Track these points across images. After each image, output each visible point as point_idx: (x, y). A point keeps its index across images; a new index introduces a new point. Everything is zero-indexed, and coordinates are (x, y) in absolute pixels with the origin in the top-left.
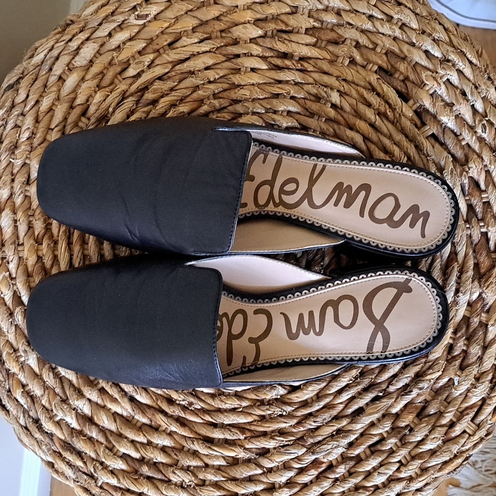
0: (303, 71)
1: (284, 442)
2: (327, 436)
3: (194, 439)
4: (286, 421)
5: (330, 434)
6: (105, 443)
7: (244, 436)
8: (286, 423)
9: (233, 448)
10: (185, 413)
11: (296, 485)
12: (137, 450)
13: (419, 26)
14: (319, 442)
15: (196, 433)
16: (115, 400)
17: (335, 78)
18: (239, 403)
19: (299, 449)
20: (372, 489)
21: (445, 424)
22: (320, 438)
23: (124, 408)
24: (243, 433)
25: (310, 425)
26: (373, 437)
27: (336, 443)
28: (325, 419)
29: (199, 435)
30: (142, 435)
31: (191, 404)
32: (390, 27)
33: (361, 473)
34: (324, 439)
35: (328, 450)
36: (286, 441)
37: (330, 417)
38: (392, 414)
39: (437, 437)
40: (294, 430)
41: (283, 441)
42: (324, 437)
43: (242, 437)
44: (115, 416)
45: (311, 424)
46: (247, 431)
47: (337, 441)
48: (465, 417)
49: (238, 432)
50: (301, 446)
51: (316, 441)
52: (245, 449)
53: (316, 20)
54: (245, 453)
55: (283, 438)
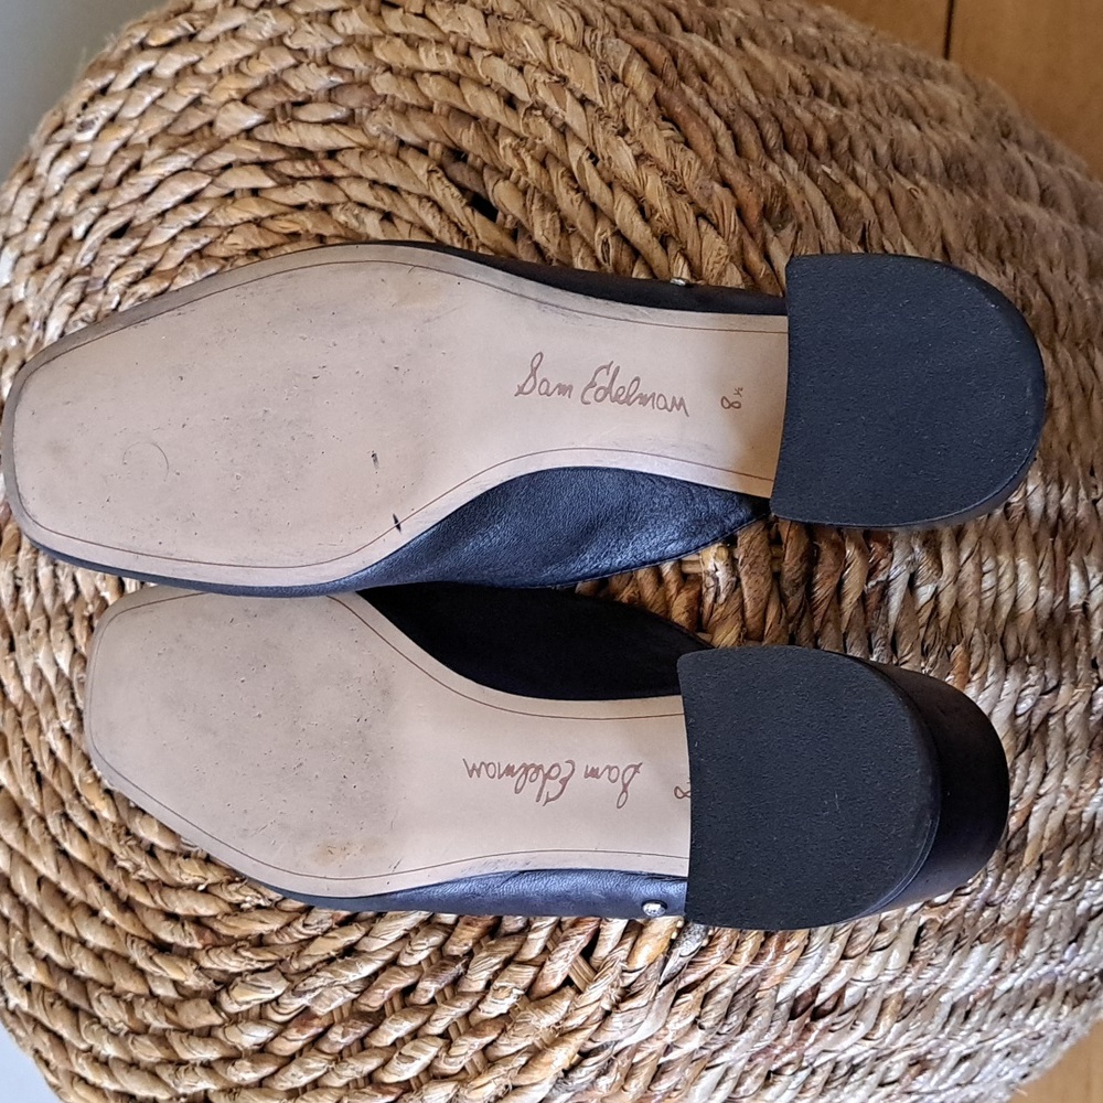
0: (329, 179)
1: (253, 963)
2: (322, 958)
3: (136, 940)
4: (263, 919)
5: (326, 956)
6: (22, 928)
7: (202, 941)
8: (262, 922)
9: (181, 965)
10: (126, 886)
11: (271, 1058)
12: (61, 949)
13: (491, 38)
14: (308, 970)
15: (144, 926)
16: (36, 850)
17: (367, 184)
18: (201, 874)
19: (273, 981)
20: (395, 1090)
21: (531, 960)
22: (309, 963)
23: (46, 866)
24: (200, 936)
25: (301, 933)
26: (401, 972)
27: (329, 975)
28: (320, 922)
29: (148, 932)
30: (67, 920)
31: (137, 867)
32: (437, 54)
33: (376, 1051)
34: (314, 966)
35: (316, 989)
36: (259, 961)
37: (332, 917)
38: (445, 925)
39: (505, 987)
40: (277, 941)
41: (251, 960)
42: (316, 960)
43: (198, 945)
44: (41, 881)
45: (299, 932)
46: (208, 934)
47: (331, 972)
48: (561, 946)
49: (193, 932)
50: (280, 974)
51: (304, 968)
52: (200, 968)
53: (336, 69)
54: (198, 976)
55: (252, 953)
